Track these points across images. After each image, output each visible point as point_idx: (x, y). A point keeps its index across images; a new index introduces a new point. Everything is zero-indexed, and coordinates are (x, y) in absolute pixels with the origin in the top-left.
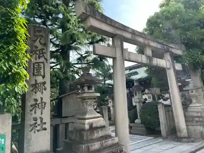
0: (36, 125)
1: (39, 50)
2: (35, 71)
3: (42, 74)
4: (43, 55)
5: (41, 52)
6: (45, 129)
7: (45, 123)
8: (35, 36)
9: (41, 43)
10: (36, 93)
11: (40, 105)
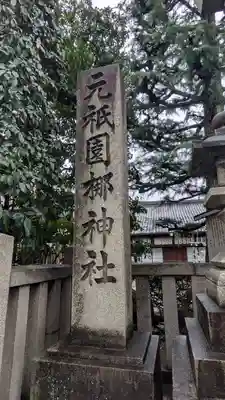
0: (94, 268)
1: (98, 112)
2: (91, 155)
3: (105, 159)
4: (106, 119)
5: (101, 115)
6: (113, 280)
7: (112, 266)
8: (90, 88)
9: (101, 98)
10: (92, 198)
11: (101, 224)
